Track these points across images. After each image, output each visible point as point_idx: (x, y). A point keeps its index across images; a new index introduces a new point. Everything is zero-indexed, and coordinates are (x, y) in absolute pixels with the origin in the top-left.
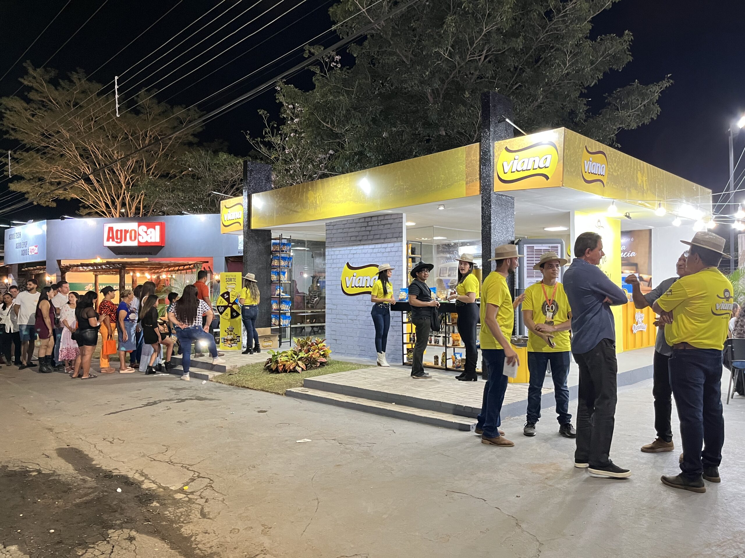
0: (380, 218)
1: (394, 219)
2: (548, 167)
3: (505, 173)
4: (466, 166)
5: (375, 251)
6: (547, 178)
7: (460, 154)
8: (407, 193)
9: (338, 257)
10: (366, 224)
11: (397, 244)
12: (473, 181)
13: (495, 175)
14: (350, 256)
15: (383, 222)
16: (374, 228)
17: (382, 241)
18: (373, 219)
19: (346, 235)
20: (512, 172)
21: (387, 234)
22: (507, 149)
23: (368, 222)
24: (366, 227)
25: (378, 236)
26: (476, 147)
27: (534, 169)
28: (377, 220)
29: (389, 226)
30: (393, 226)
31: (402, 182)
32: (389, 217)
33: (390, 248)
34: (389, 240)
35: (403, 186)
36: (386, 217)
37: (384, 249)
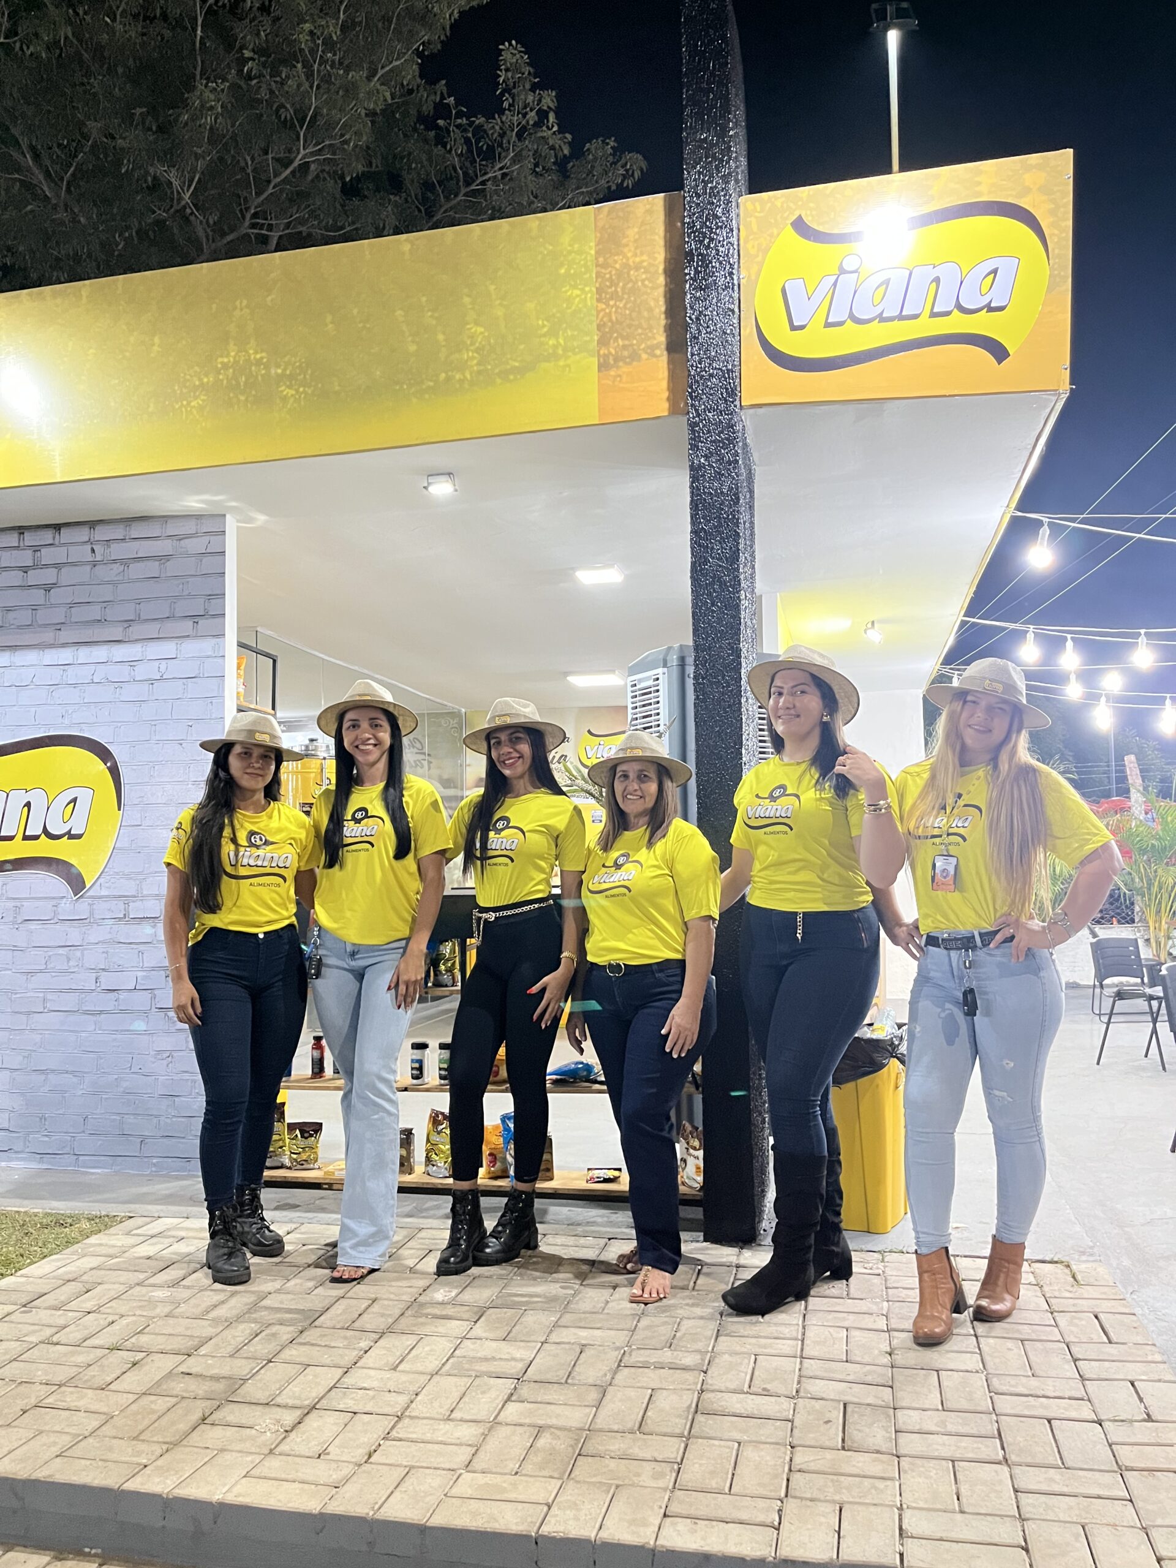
0: (101, 533)
1: (181, 538)
2: (1001, 309)
3: (793, 328)
4: (599, 291)
5: (72, 675)
6: (999, 352)
7: (566, 240)
8: (285, 399)
10: (26, 558)
11: (191, 648)
12: (634, 357)
13: (748, 331)
15: (118, 551)
16: (67, 576)
17: (117, 632)
18: (66, 535)
20: (828, 325)
21: (138, 602)
22: (800, 226)
23: (36, 549)
24: (25, 570)
25: (95, 612)
26: (649, 212)
27: (933, 315)
28: (89, 541)
29: (153, 569)
30: (172, 568)
31: (262, 351)
32: (154, 530)
33: (157, 663)
34: (152, 629)
35: (267, 367)
36: (137, 531)
37: (126, 668)
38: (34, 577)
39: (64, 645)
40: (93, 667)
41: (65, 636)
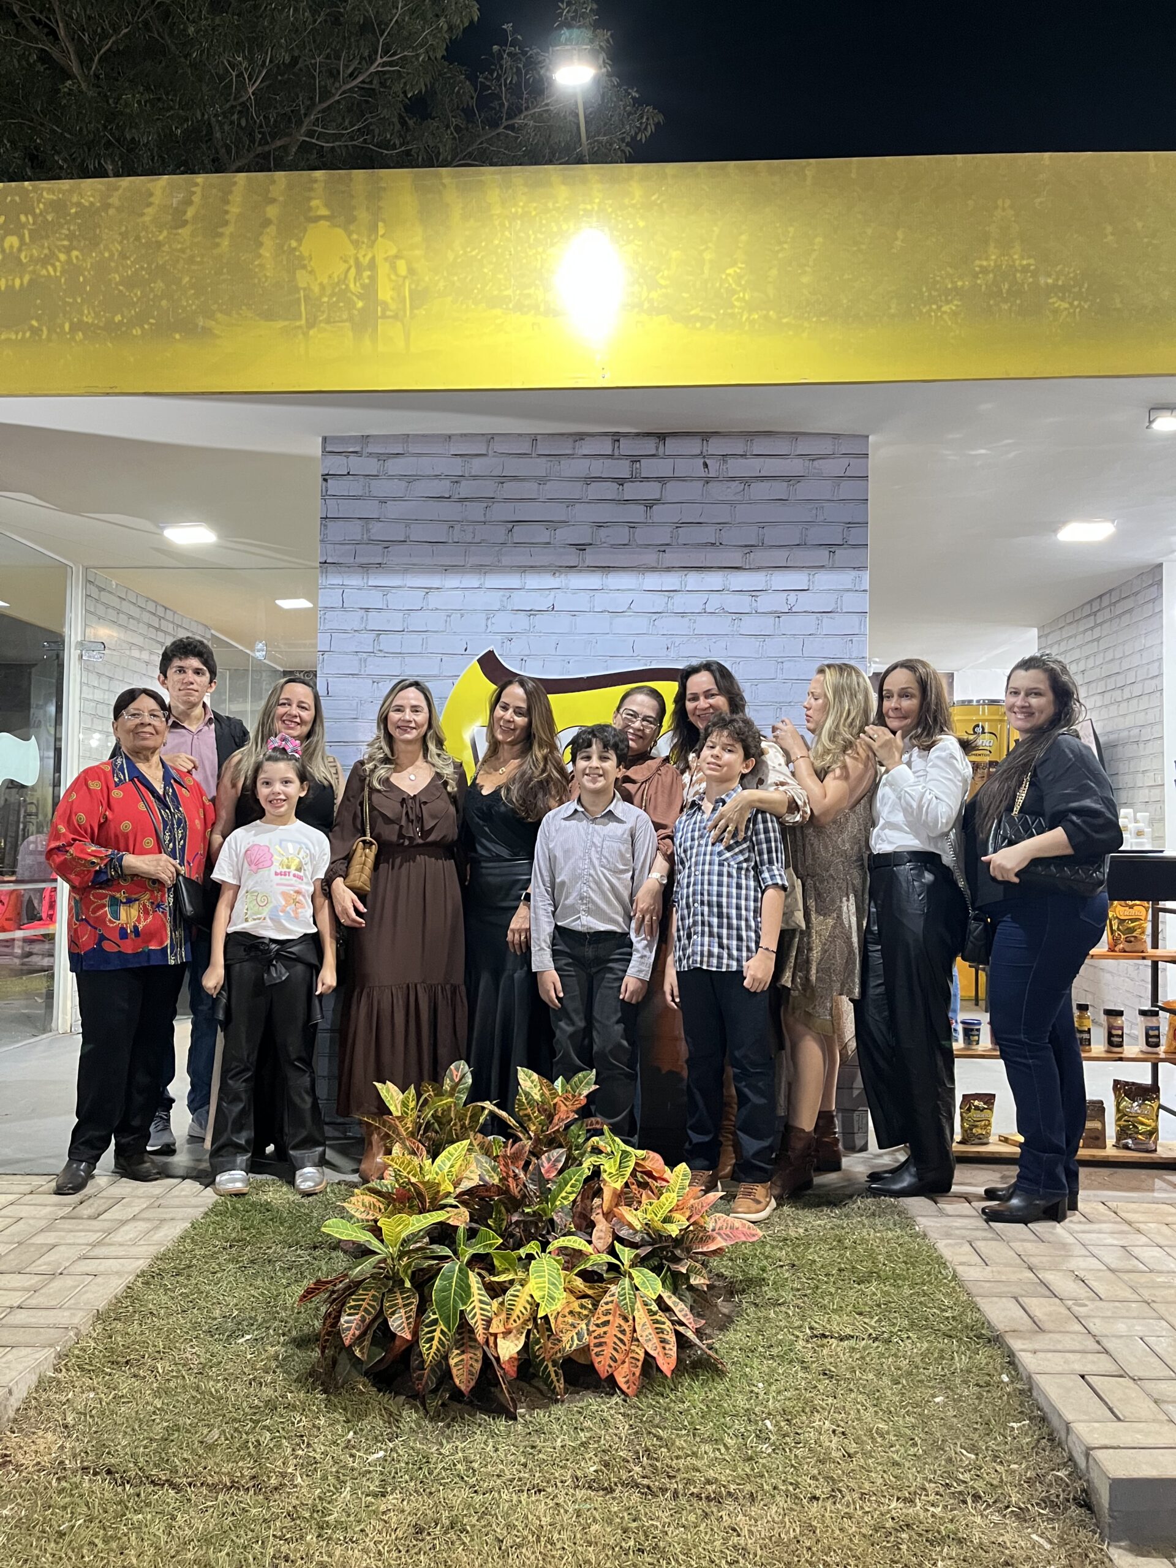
0: (716, 447)
1: (814, 458)
5: (679, 602)
8: (1056, 312)
9: (417, 621)
10: (622, 469)
11: (826, 579)
14: (503, 622)
15: (736, 467)
16: (673, 491)
17: (736, 558)
18: (672, 446)
19: (475, 511)
21: (762, 525)
23: (635, 459)
24: (621, 482)
25: (708, 534)
28: (701, 455)
29: (779, 489)
30: (803, 490)
31: (1029, 257)
32: (782, 446)
33: (785, 594)
34: (780, 557)
35: (1035, 274)
36: (760, 446)
37: (746, 598)
38: (631, 491)
39: (669, 569)
40: (705, 596)
41: (669, 558)
